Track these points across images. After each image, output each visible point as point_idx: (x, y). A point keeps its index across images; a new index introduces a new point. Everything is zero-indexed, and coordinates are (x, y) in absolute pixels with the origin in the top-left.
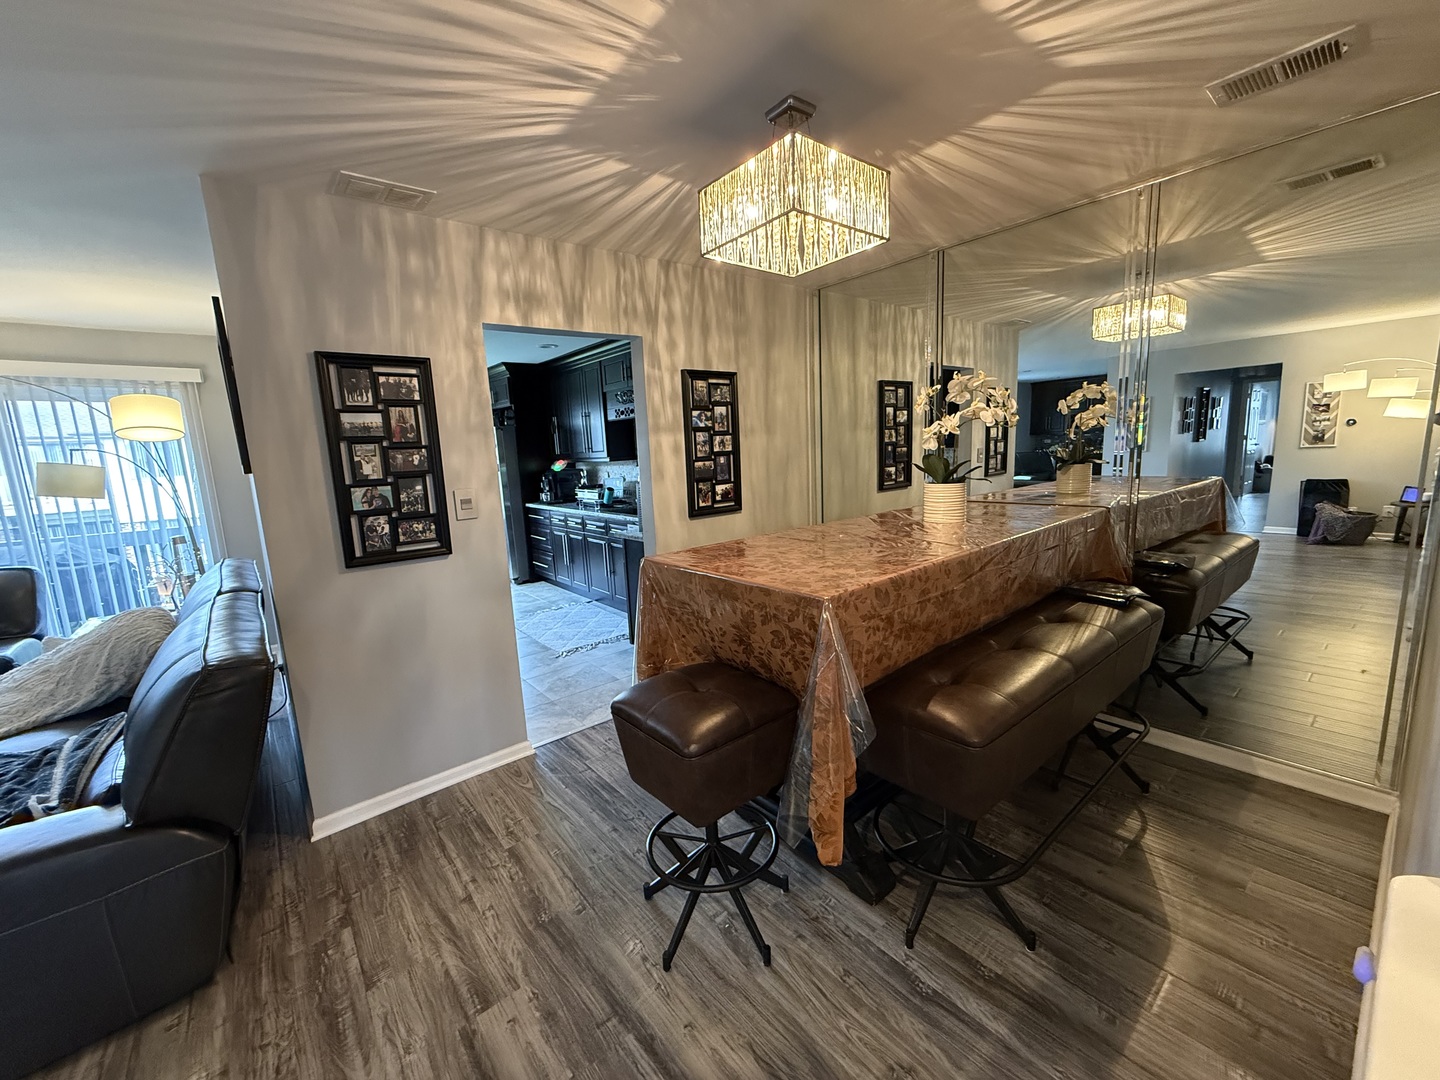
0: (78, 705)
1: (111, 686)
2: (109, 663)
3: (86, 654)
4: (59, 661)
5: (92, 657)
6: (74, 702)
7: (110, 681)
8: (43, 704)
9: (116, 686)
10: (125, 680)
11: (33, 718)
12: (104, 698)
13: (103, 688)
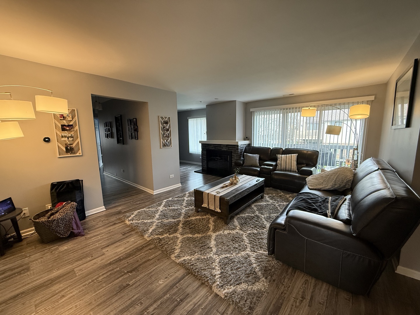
0: (327, 188)
1: (335, 186)
2: (336, 180)
3: (331, 175)
4: (325, 175)
5: (332, 177)
6: (326, 187)
7: (335, 184)
8: (320, 185)
9: (336, 186)
10: (339, 185)
11: (318, 187)
12: (333, 188)
13: (334, 186)
